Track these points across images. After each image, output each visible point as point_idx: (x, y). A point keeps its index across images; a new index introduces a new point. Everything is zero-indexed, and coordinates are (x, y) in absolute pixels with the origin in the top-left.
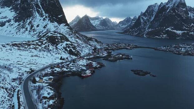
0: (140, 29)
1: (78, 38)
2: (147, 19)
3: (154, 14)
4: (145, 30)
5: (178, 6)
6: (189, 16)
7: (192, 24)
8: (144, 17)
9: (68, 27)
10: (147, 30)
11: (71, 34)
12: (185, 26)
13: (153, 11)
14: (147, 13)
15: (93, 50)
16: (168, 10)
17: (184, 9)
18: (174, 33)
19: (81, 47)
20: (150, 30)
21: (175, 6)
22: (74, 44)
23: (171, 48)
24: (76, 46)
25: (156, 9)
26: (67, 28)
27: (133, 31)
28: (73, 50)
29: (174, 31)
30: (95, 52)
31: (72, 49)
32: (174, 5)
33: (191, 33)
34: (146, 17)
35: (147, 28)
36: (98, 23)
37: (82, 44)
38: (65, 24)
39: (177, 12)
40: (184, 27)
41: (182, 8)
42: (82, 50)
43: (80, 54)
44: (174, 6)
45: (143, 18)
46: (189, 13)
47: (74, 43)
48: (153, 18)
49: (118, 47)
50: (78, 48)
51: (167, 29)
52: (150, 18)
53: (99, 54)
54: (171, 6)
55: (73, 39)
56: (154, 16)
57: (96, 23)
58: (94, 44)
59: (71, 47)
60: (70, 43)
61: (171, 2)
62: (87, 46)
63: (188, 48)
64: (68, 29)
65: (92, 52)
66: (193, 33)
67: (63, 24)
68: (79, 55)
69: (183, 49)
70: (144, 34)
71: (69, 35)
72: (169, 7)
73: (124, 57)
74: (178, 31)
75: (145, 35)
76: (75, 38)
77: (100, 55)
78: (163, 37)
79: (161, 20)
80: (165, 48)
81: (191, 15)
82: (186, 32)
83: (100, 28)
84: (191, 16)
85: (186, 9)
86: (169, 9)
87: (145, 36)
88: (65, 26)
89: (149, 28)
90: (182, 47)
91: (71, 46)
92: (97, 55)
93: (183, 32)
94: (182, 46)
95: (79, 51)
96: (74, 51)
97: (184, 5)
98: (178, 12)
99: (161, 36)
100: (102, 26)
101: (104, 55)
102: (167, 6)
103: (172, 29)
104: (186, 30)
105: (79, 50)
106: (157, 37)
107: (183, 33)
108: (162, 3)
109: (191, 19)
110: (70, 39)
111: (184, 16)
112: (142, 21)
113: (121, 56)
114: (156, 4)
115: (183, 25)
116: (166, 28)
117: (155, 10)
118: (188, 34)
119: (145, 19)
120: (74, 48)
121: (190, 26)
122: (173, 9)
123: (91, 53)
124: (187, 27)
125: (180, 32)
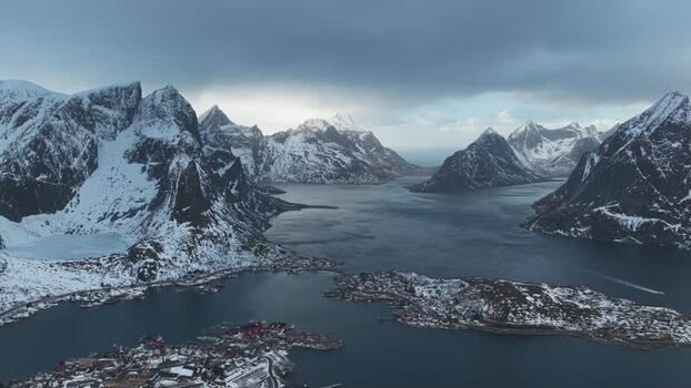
5: (656, 136)
7: (689, 197)
12: (659, 202)
16: (622, 148)
17: (675, 145)
19: (172, 267)
22: (161, 262)
24: (160, 266)
29: (618, 216)
30: (186, 276)
32: (648, 129)
33: (672, 226)
36: (569, 150)
38: (189, 223)
39: (644, 153)
40: (656, 205)
41: (668, 142)
42: (166, 273)
44: (641, 135)
50: (160, 270)
51: (596, 210)
54: (638, 132)
59: (147, 268)
64: (188, 233)
66: (678, 226)
72: (630, 136)
74: (631, 218)
78: (576, 232)
82: (655, 220)
86: (628, 143)
93: (647, 220)
95: (159, 274)
98: (649, 153)
99: (573, 229)
103: (612, 210)
104: (656, 216)
106: (561, 232)
107: (644, 225)
111: (665, 170)
115: (651, 198)
116: (594, 207)
120: (153, 269)
121: (677, 201)
122: (635, 147)
123: (176, 278)
124: (666, 206)
125: (635, 221)
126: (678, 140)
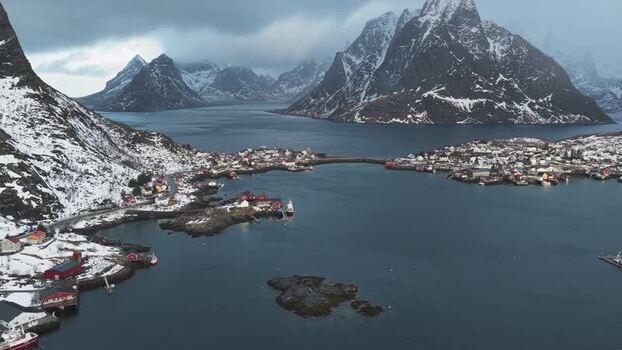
0: (341, 98)
1: (71, 133)
2: (363, 64)
3: (385, 45)
4: (359, 100)
5: (455, 20)
6: (491, 50)
7: (501, 77)
8: (353, 58)
9: (31, 91)
10: (364, 100)
11: (42, 122)
12: (478, 83)
13: (380, 36)
14: (364, 43)
15: (132, 183)
16: (427, 33)
17: (474, 30)
18: (449, 105)
19: (75, 175)
20: (374, 98)
21: (447, 20)
22: (37, 163)
23: (442, 159)
24: (45, 174)
25: (390, 30)
26: (29, 96)
27: (320, 105)
28: (20, 194)
29: (447, 98)
30: (137, 192)
31: (19, 189)
32: (444, 15)
33: (500, 105)
34: (359, 57)
35: (364, 92)
36: (211, 81)
37: (84, 162)
38: (17, 80)
39: (453, 37)
40: (477, 86)
41: (466, 28)
42: (74, 190)
43: (60, 207)
44: (443, 20)
45: (349, 61)
46: (489, 40)
47: (39, 158)
48: (380, 61)
49: (250, 166)
50: (53, 183)
51: (426, 95)
52: (373, 59)
53: (151, 201)
54: (434, 18)
55: (47, 140)
56: (384, 53)
57: (203, 80)
58: (155, 155)
59: (12, 180)
60: (16, 161)
61: (433, 6)
62: (105, 169)
63: (500, 155)
64: (30, 101)
65: (123, 194)
66: (504, 104)
67: (9, 79)
68: (48, 212)
69: (481, 160)
70: (353, 113)
71: (32, 125)
72: (427, 22)
73: (257, 209)
74: (459, 100)
75: (358, 114)
76: (58, 136)
77: (157, 207)
78: (415, 119)
79: (407, 65)
80: (420, 158)
81: (494, 47)
82: (484, 100)
83: (216, 98)
84: (497, 50)
85: (481, 28)
86: (430, 29)
87: (358, 119)
88: (20, 85)
89: (369, 93)
90: (478, 154)
91: (12, 174)
92: (141, 205)
93: (475, 101)
94: (476, 149)
95: (59, 194)
96: (27, 195)
97: (472, 16)
98: (457, 37)
99: (409, 116)
100: (224, 90)
101: (176, 202)
102: (422, 20)
103: (441, 93)
104: (483, 95)
105: (59, 189)
106: (398, 120)
107: (476, 106)
108: (406, 11)
109: (496, 62)
110: (30, 141)
111: (476, 52)
112: (347, 69)
113: (245, 204)
114: (388, 14)
115: (472, 81)
116: (422, 92)
117: (386, 33)
118: (490, 106)
119: (358, 62)
120: (32, 182)
121: (494, 81)
122: (441, 29)
123: (117, 198)
124: (487, 87)
125: (465, 103)
126: (474, 25)
